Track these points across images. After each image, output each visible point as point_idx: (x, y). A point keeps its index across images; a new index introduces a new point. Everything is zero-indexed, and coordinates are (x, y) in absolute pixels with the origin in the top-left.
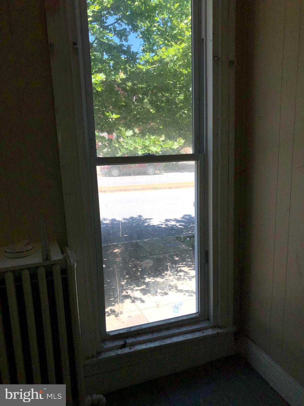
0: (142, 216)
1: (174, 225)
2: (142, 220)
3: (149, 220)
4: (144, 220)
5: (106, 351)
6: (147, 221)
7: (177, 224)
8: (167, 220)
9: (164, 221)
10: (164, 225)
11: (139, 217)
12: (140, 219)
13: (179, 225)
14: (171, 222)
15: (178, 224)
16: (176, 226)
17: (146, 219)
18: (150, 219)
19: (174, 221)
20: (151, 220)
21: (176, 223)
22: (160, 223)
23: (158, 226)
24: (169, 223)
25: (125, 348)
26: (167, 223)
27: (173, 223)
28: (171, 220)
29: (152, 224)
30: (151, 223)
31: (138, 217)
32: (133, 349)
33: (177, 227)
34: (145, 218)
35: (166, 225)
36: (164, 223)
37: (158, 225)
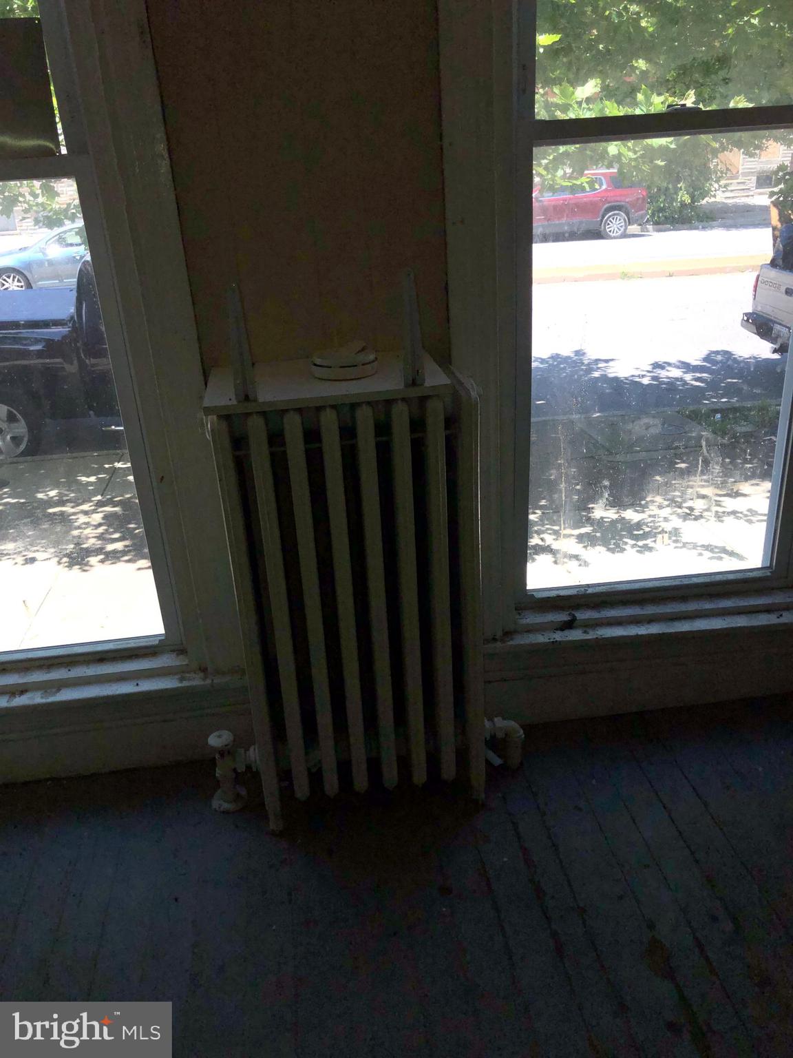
0: (584, 354)
1: (677, 379)
2: (586, 362)
3: (606, 365)
4: (589, 364)
5: (526, 632)
6: (600, 365)
7: (685, 375)
8: (657, 366)
9: (650, 368)
10: (649, 378)
11: (576, 356)
12: (580, 359)
13: (692, 380)
14: (668, 371)
15: (688, 377)
16: (685, 381)
17: (597, 361)
18: (607, 361)
19: (678, 367)
20: (611, 364)
21: (685, 373)
22: (637, 373)
23: (631, 380)
24: (663, 374)
25: (571, 631)
26: (659, 372)
27: (675, 373)
28: (669, 364)
29: (611, 375)
30: (609, 371)
31: (572, 355)
32: (591, 635)
33: (685, 383)
34: (594, 357)
35: (654, 378)
36: (648, 372)
37: (631, 378)
